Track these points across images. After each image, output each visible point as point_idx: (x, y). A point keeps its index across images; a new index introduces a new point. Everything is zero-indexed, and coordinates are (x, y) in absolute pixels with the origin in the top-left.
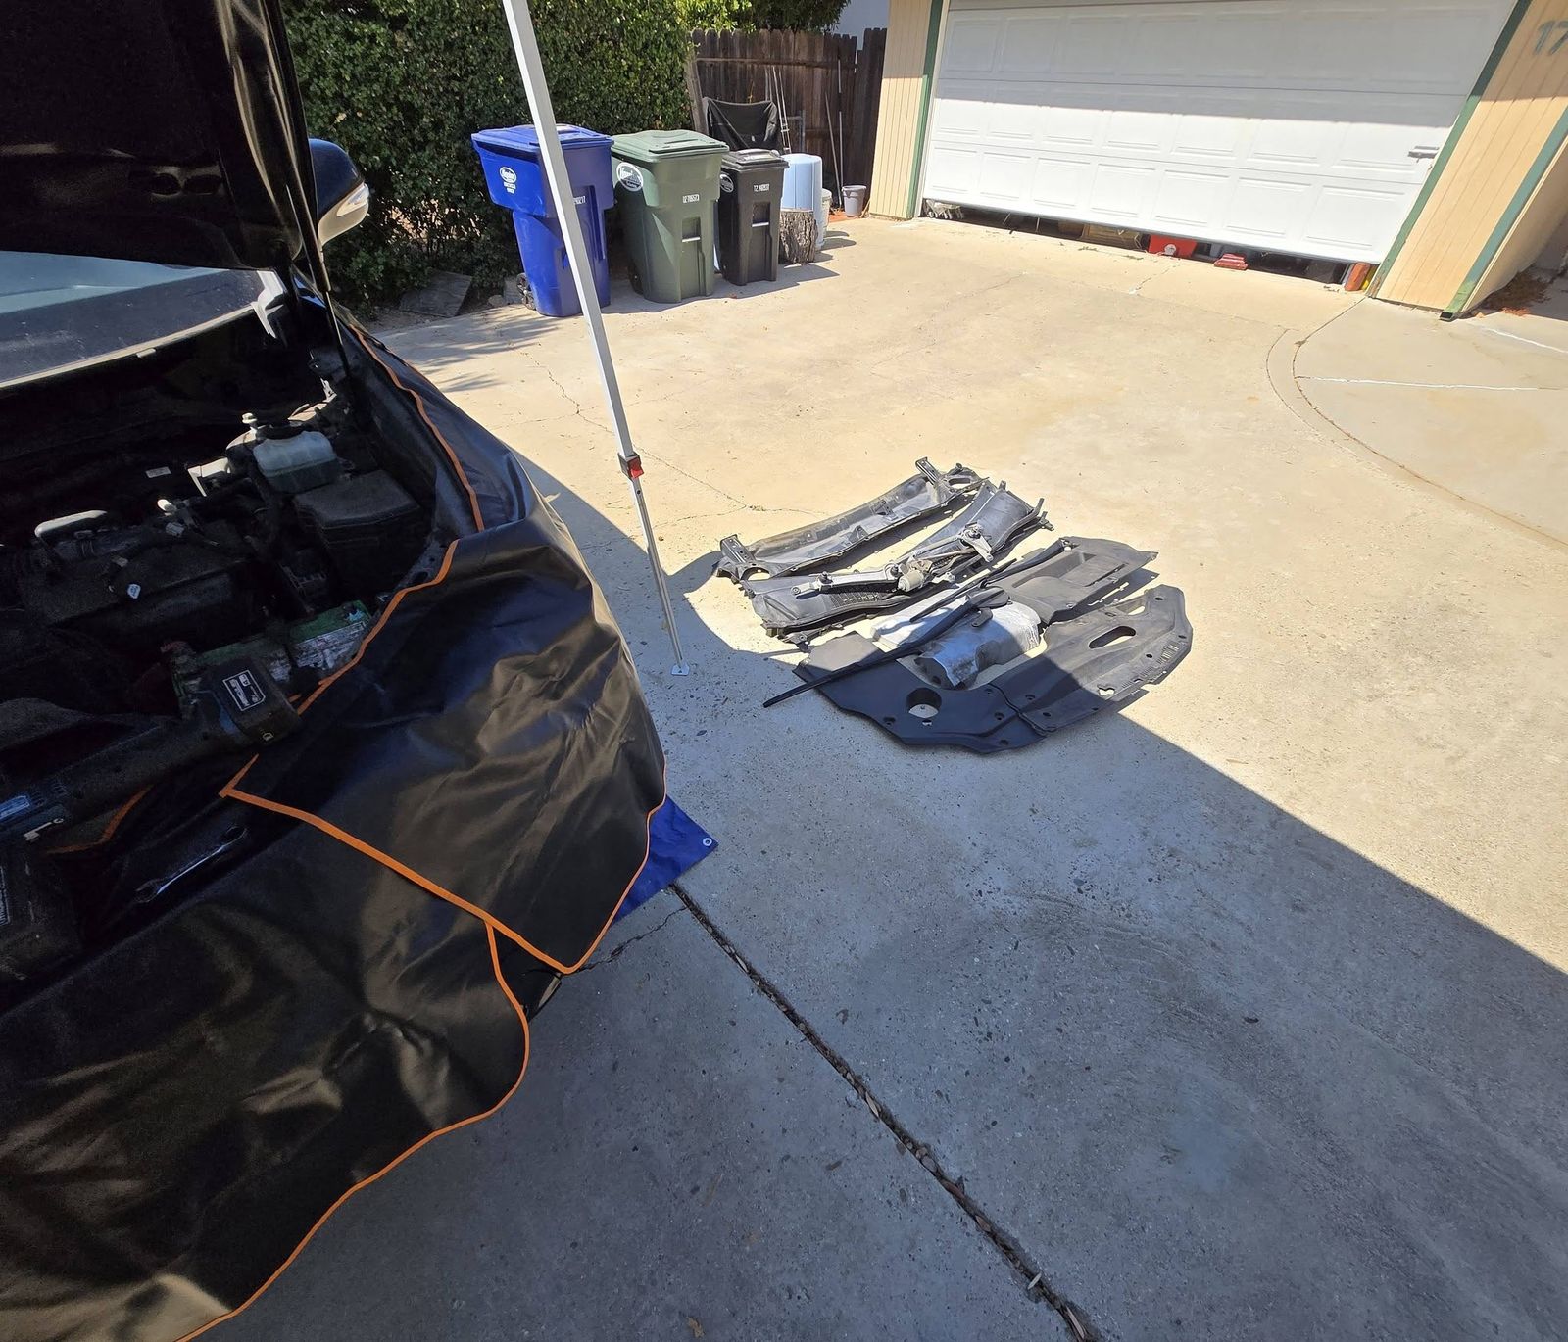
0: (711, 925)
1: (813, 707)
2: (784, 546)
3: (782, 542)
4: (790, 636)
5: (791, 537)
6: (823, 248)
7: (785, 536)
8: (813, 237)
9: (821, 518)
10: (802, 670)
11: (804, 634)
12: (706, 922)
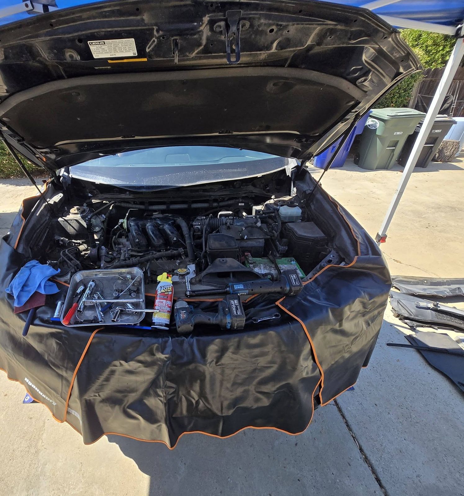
0: (345, 419)
1: (413, 355)
2: (411, 282)
3: (410, 280)
4: (406, 321)
5: (416, 279)
6: (457, 157)
7: (412, 278)
8: (455, 152)
9: (434, 276)
10: (409, 338)
11: (415, 324)
12: (344, 417)
